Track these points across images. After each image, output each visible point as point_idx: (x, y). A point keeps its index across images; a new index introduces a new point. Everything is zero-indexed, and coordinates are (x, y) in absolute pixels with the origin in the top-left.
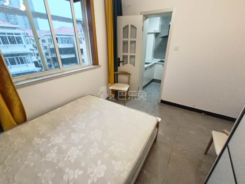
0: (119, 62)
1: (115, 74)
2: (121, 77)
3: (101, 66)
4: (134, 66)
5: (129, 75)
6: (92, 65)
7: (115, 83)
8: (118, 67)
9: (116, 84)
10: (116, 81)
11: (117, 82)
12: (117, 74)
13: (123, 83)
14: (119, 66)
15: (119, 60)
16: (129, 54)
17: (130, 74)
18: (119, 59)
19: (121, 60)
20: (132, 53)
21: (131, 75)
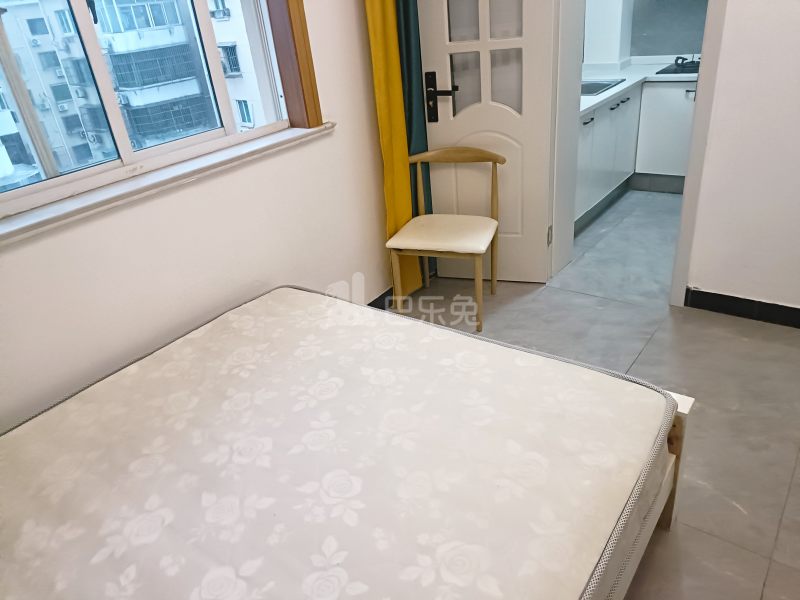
0: (434, 95)
1: (413, 166)
2: (446, 182)
3: (333, 125)
4: (520, 111)
5: (491, 163)
6: (287, 124)
7: (416, 213)
8: (430, 126)
9: (423, 218)
10: (422, 203)
11: (429, 211)
12: (426, 166)
13: (461, 210)
14: (434, 118)
15: (435, 86)
16: (485, 46)
17: (496, 160)
18: (431, 77)
19: (444, 82)
20: (506, 35)
21: (503, 161)
